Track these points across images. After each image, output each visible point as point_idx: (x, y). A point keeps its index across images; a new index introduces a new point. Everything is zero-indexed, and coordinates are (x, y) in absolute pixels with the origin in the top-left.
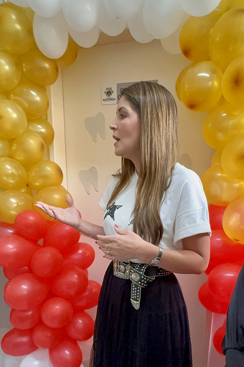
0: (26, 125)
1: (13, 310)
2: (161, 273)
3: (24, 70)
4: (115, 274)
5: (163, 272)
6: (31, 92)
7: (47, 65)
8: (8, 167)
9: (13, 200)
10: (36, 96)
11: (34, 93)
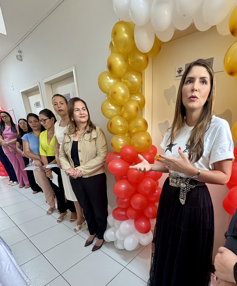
0: (129, 96)
1: (118, 198)
2: (199, 184)
3: (129, 63)
4: (170, 184)
5: (200, 183)
6: (133, 76)
7: (142, 58)
8: (119, 121)
9: (120, 140)
10: (135, 78)
11: (134, 77)
